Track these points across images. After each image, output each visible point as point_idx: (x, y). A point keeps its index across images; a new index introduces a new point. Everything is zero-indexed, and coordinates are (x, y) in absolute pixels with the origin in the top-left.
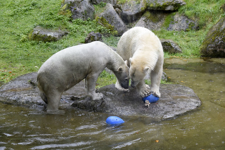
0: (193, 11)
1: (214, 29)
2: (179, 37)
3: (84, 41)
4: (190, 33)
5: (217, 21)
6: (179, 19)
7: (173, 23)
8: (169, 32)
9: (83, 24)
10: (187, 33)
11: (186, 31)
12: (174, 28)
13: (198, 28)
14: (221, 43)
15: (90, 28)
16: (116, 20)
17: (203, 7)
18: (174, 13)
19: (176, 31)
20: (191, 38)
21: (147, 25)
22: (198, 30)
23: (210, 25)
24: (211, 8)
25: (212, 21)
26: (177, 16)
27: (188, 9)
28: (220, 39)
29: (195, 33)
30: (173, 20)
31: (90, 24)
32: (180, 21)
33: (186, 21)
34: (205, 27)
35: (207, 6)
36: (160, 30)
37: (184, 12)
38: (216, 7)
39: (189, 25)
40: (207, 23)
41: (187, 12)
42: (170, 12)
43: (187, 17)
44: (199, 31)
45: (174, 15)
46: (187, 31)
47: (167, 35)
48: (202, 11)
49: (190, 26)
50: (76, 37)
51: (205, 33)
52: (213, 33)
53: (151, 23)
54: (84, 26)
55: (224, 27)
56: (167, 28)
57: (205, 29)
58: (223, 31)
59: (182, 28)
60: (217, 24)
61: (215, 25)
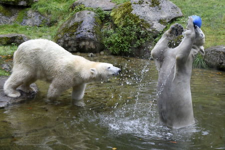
0: (45, 8)
1: (64, 26)
2: (32, 32)
4: (43, 28)
5: (67, 19)
6: (33, 15)
7: (27, 19)
8: (23, 27)
10: (41, 28)
11: (39, 27)
12: (28, 23)
13: (50, 25)
17: (54, 5)
18: (28, 9)
19: (29, 26)
20: (44, 34)
23: (61, 22)
24: (62, 6)
25: (63, 19)
26: (30, 12)
27: (41, 6)
28: (68, 35)
29: (48, 29)
30: (26, 15)
32: (34, 17)
33: (40, 17)
35: (58, 4)
36: (13, 24)
37: (37, 9)
38: (66, 6)
39: (42, 21)
40: (58, 20)
41: (40, 9)
42: (23, 7)
43: (40, 13)
44: (52, 27)
45: (27, 11)
46: (41, 27)
47: (21, 29)
48: (54, 8)
51: (57, 29)
52: (63, 30)
53: (4, 17)
55: (71, 24)
56: (20, 23)
57: (57, 25)
58: (70, 28)
59: (35, 24)
60: (67, 22)
61: (65, 22)
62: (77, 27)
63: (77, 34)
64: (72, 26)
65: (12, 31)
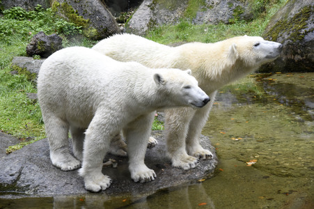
1: (279, 18)
2: (215, 36)
3: (24, 52)
4: (235, 27)
7: (204, 10)
8: (197, 27)
9: (27, 17)
10: (231, 27)
11: (228, 24)
12: (206, 19)
13: (249, 19)
14: (289, 44)
15: (41, 25)
16: (92, 7)
19: (209, 24)
21: (155, 14)
22: (252, 20)
23: (272, 11)
29: (245, 26)
30: (203, 3)
31: (41, 17)
32: (218, 4)
33: (229, 3)
34: (264, 14)
36: (178, 23)
39: (235, 11)
40: (267, 6)
44: (254, 23)
46: (231, 23)
49: (237, 13)
50: (9, 44)
51: (264, 24)
52: (277, 26)
53: (162, 11)
54: (28, 22)
55: (294, 11)
56: (192, 20)
57: (263, 17)
58: (292, 21)
59: (220, 18)
60: (286, 8)
61: (281, 9)
62: (308, 17)
63: (306, 33)
64: (297, 16)
65: (177, 37)
